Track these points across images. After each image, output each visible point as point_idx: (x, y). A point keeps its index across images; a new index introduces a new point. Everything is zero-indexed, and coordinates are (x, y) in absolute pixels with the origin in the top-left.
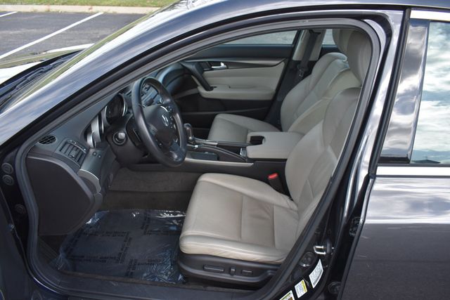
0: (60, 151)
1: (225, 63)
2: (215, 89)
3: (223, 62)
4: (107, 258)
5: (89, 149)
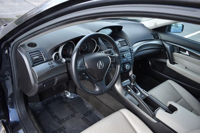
0: (30, 53)
1: (189, 52)
2: (176, 64)
3: (188, 51)
4: (57, 117)
5: (52, 59)
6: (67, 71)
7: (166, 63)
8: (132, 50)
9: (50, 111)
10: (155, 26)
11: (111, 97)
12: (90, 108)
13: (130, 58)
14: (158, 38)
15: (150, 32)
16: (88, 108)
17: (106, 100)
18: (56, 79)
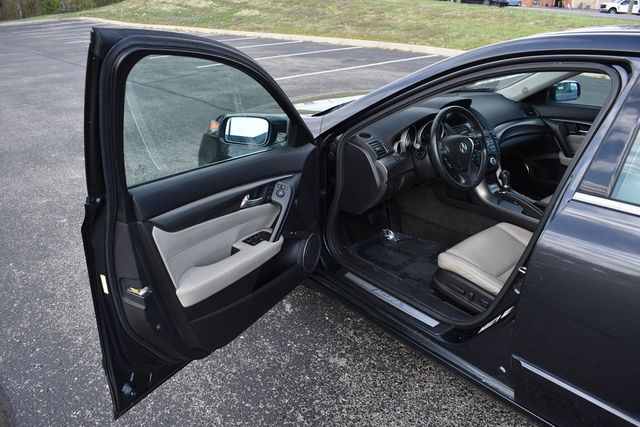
0: (369, 144)
5: (393, 152)
6: (413, 167)
7: (559, 160)
8: (496, 136)
10: (524, 93)
13: (494, 149)
14: (535, 114)
15: (517, 106)
18: (403, 180)
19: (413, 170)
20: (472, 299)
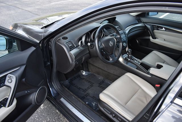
0: (66, 43)
2: (157, 39)
3: (164, 27)
4: (81, 89)
5: (79, 45)
6: (88, 52)
7: (149, 39)
8: (126, 33)
9: (75, 85)
11: (117, 68)
12: (101, 79)
13: (125, 39)
14: (141, 21)
15: (134, 18)
16: (100, 79)
17: (113, 70)
19: (89, 53)
20: (114, 117)
